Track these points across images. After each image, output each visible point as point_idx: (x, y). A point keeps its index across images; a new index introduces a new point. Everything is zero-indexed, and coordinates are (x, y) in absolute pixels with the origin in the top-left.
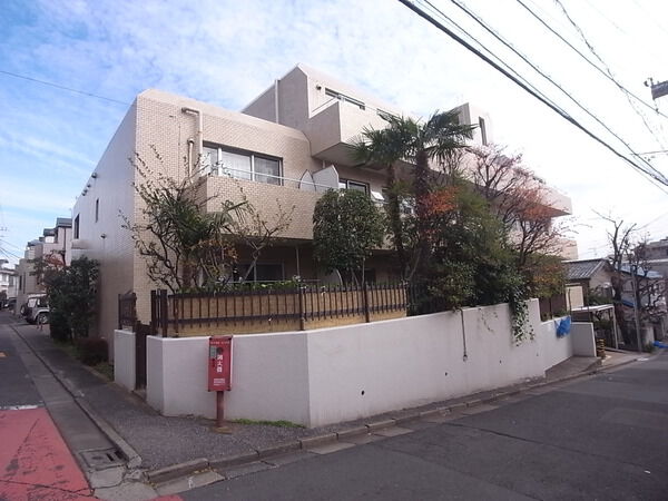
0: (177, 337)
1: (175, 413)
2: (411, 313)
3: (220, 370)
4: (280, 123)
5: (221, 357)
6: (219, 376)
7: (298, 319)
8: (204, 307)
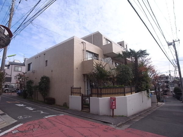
0: (101, 97)
1: (102, 115)
2: (136, 93)
3: (114, 104)
4: (93, 44)
5: (114, 102)
6: (114, 106)
7: (124, 93)
8: (110, 90)
